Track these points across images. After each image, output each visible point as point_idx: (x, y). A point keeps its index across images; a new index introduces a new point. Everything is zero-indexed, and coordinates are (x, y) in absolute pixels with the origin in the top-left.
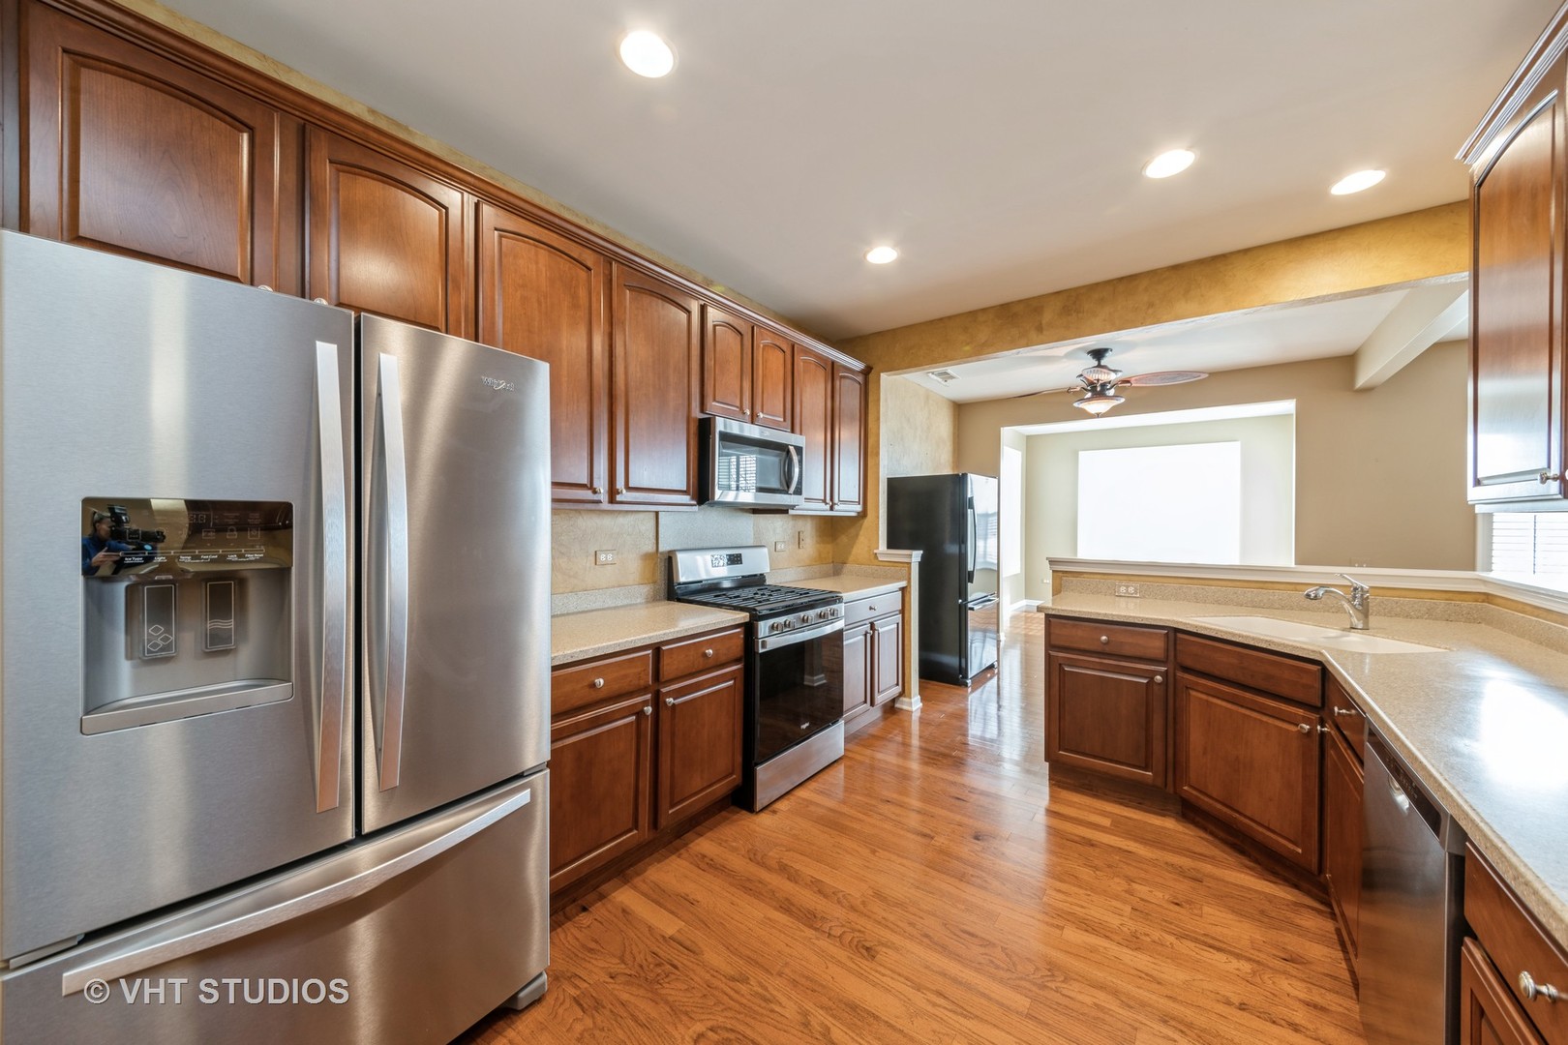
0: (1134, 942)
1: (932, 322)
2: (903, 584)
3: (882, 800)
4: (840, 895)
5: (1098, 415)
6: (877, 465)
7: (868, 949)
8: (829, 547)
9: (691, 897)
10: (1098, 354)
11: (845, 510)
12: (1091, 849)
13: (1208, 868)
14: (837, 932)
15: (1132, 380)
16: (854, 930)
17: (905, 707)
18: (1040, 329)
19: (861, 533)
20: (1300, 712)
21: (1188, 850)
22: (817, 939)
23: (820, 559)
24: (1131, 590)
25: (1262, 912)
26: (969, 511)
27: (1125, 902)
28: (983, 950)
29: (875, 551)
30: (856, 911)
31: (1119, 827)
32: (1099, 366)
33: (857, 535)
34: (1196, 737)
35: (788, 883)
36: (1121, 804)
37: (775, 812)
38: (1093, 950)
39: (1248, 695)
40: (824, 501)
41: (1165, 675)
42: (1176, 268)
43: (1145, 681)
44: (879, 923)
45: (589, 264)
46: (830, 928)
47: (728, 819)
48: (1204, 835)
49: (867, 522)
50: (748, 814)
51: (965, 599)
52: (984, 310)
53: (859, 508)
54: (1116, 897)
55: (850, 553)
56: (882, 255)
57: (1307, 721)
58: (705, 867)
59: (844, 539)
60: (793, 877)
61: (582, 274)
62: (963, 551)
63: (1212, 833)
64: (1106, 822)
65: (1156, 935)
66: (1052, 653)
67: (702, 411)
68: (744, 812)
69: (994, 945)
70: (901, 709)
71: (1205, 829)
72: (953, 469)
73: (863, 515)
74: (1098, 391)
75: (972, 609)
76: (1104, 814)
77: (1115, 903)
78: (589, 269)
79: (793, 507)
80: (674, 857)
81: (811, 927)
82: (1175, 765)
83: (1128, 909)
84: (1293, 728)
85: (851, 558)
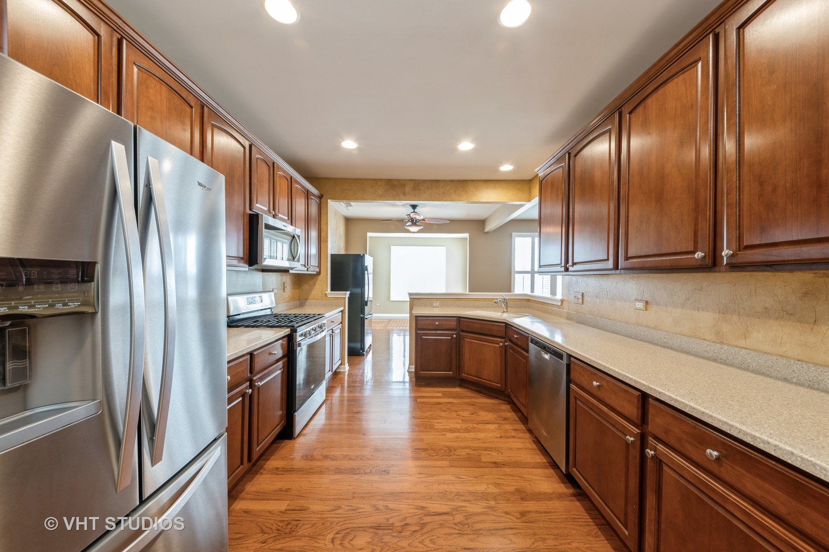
0: (467, 430)
1: (356, 179)
2: (342, 309)
3: (355, 413)
4: (360, 457)
5: (414, 232)
6: (327, 247)
7: (384, 471)
8: (297, 291)
9: (284, 489)
10: (414, 207)
11: (313, 270)
12: (440, 405)
13: (475, 400)
14: (368, 471)
15: (426, 220)
16: (374, 467)
17: (342, 370)
18: (404, 194)
19: (317, 283)
20: (499, 340)
21: (467, 396)
22: (362, 477)
23: (293, 298)
24: (438, 304)
25: (493, 409)
26: (366, 272)
27: (458, 419)
28: (425, 453)
29: (326, 292)
30: (371, 460)
31: (445, 395)
32: (414, 212)
33: (315, 284)
34: (467, 355)
35: (332, 462)
36: (442, 387)
37: (304, 435)
38: (457, 437)
39: (484, 337)
40: (305, 266)
41: (456, 334)
42: (452, 181)
43: (450, 338)
44: (383, 460)
45: (192, 104)
46: (364, 471)
47: (279, 447)
48: (468, 390)
49: (320, 277)
50: (290, 441)
51: (364, 315)
52: (381, 180)
53: (318, 270)
54: (455, 418)
55: (310, 294)
56: (349, 144)
57: (501, 342)
58: (283, 473)
59: (306, 286)
60: (334, 458)
61: (188, 109)
62: (363, 291)
63: (471, 389)
64: (440, 395)
65: (471, 426)
66: (418, 332)
67: (250, 209)
68: (286, 441)
69: (428, 449)
70: (340, 372)
71: (468, 388)
72: (345, 251)
73: (319, 273)
74: (414, 222)
75: (367, 319)
76: (439, 392)
77: (456, 420)
78: (192, 107)
79: (292, 269)
80: (258, 476)
81: (355, 474)
82: (459, 367)
83: (460, 421)
84: (497, 346)
85: (311, 297)
